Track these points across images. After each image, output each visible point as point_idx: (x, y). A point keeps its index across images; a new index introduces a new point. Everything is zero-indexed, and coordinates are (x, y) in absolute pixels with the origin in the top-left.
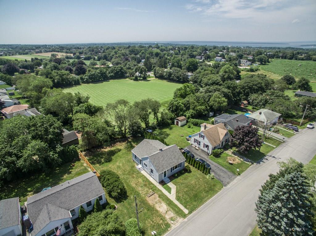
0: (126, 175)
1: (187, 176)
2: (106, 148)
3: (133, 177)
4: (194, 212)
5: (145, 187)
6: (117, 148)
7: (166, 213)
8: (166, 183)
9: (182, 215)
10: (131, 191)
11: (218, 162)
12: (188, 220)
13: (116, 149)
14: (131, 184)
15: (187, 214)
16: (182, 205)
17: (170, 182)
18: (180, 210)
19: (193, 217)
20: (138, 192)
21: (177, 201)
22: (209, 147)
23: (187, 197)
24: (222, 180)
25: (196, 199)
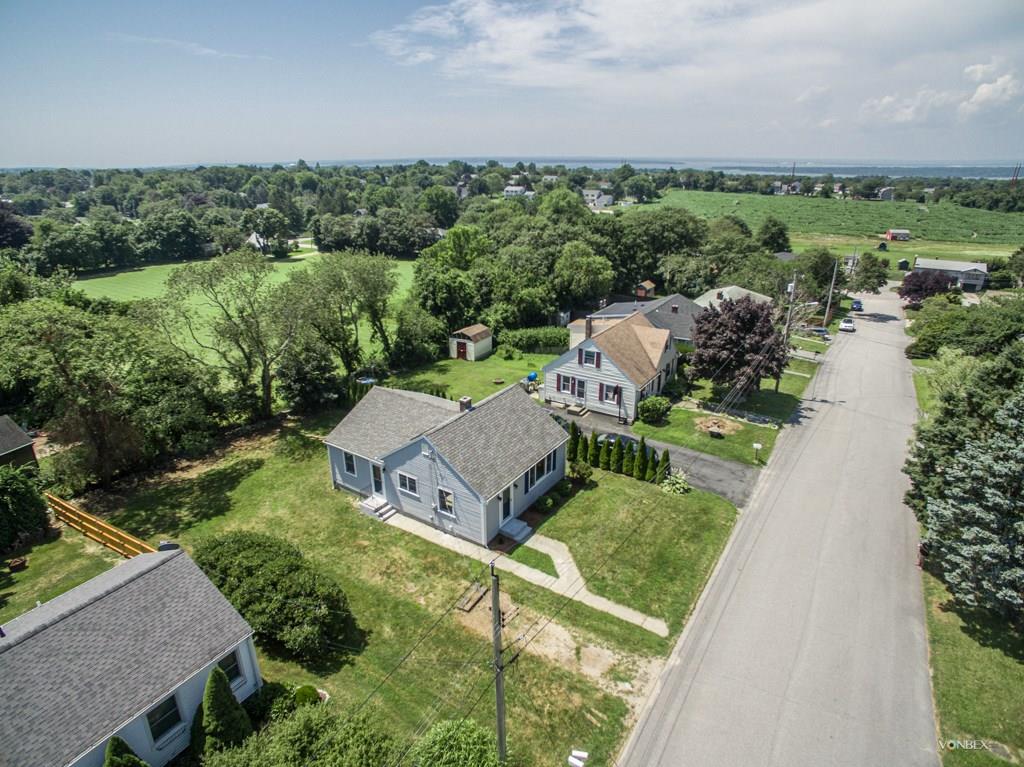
0: (323, 546)
1: (588, 499)
2: (189, 467)
3: (362, 550)
4: (691, 623)
5: (432, 576)
6: (240, 459)
7: (579, 659)
8: (518, 538)
9: (650, 648)
10: (373, 605)
11: (672, 437)
12: (688, 659)
13: (237, 464)
14: (363, 577)
15: (666, 638)
16: (629, 606)
17: (533, 532)
18: (631, 627)
19: (697, 640)
20: (407, 604)
21: (598, 597)
22: (624, 393)
23: (629, 572)
24: (719, 490)
25: (671, 570)
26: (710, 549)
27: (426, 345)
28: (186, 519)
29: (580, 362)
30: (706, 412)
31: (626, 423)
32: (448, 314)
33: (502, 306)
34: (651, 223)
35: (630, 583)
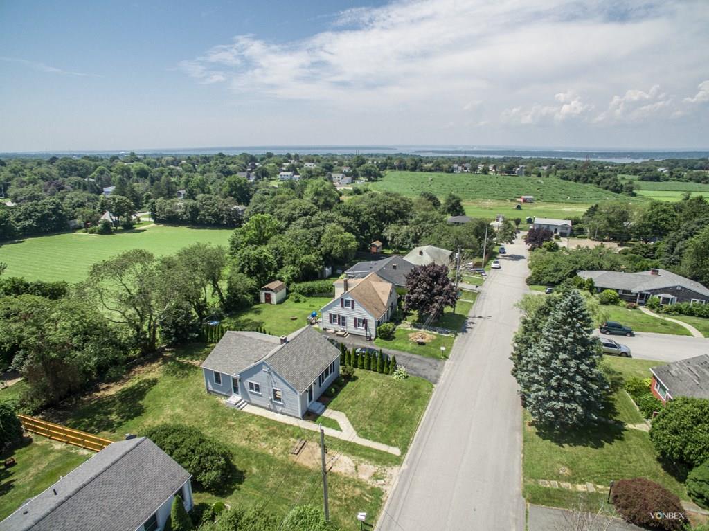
0: (208, 427)
1: (353, 387)
2: (108, 388)
3: (232, 427)
4: (411, 447)
5: (274, 438)
6: (140, 380)
7: (357, 471)
8: (318, 412)
9: (392, 462)
10: (244, 457)
11: (396, 346)
12: (410, 467)
13: (140, 383)
14: (235, 442)
15: (400, 456)
16: (380, 442)
17: (326, 408)
18: (381, 453)
19: (415, 456)
20: (263, 455)
21: (363, 439)
22: (369, 323)
23: (378, 424)
24: (423, 374)
25: (400, 421)
26: (420, 408)
27: (246, 296)
28: (117, 421)
29: (342, 306)
30: (415, 329)
31: (370, 340)
32: (258, 275)
33: (291, 268)
34: (377, 205)
35: (380, 430)
